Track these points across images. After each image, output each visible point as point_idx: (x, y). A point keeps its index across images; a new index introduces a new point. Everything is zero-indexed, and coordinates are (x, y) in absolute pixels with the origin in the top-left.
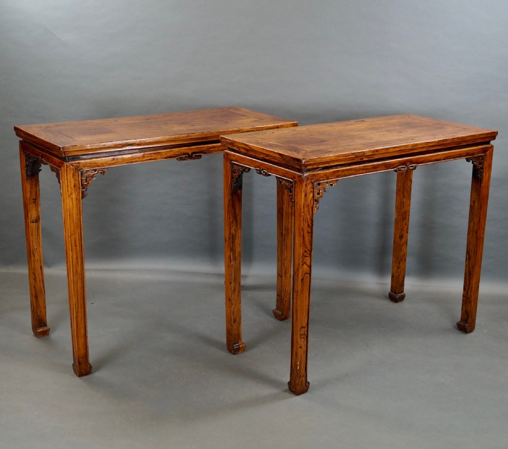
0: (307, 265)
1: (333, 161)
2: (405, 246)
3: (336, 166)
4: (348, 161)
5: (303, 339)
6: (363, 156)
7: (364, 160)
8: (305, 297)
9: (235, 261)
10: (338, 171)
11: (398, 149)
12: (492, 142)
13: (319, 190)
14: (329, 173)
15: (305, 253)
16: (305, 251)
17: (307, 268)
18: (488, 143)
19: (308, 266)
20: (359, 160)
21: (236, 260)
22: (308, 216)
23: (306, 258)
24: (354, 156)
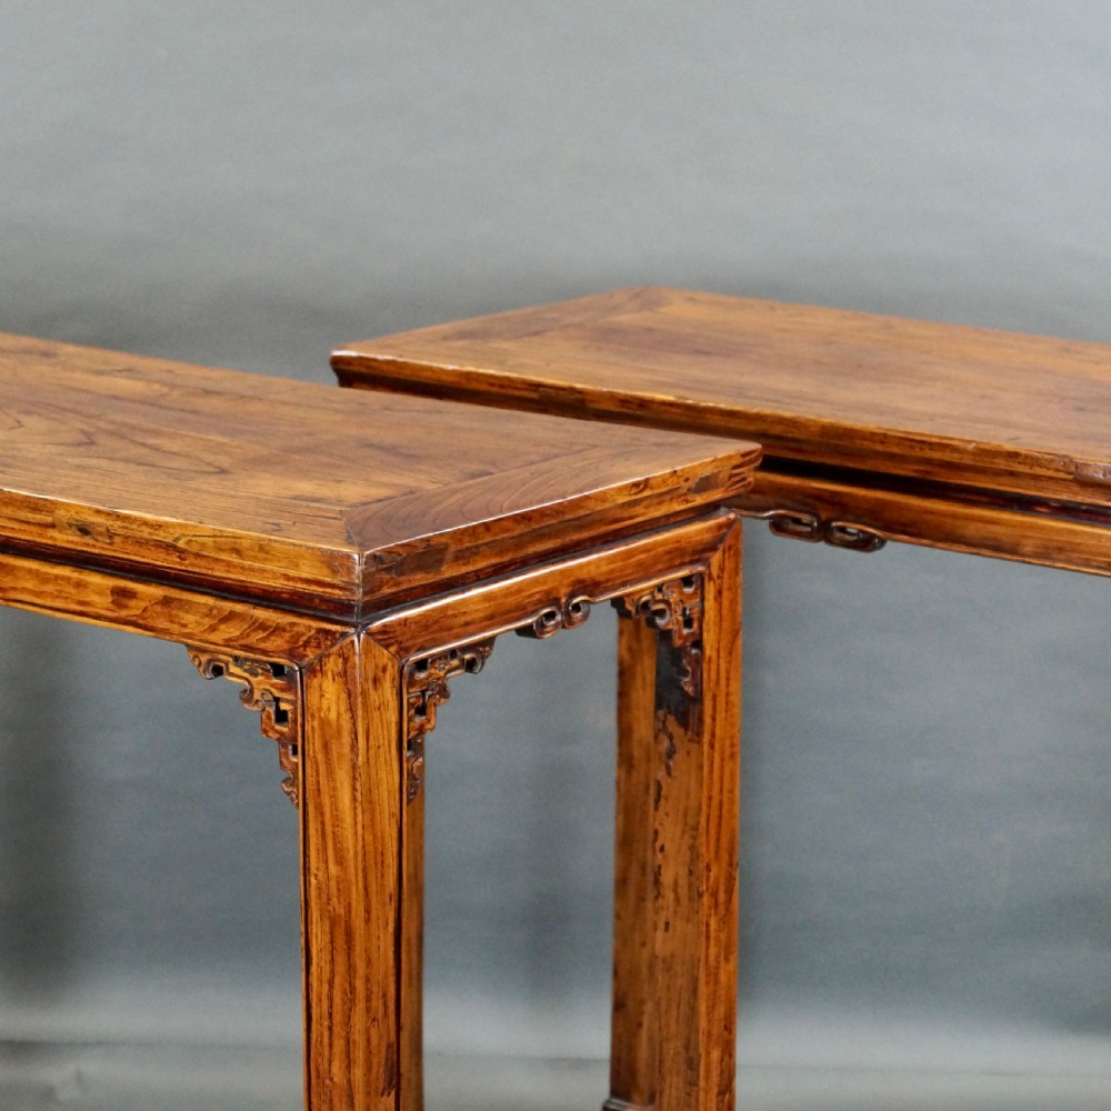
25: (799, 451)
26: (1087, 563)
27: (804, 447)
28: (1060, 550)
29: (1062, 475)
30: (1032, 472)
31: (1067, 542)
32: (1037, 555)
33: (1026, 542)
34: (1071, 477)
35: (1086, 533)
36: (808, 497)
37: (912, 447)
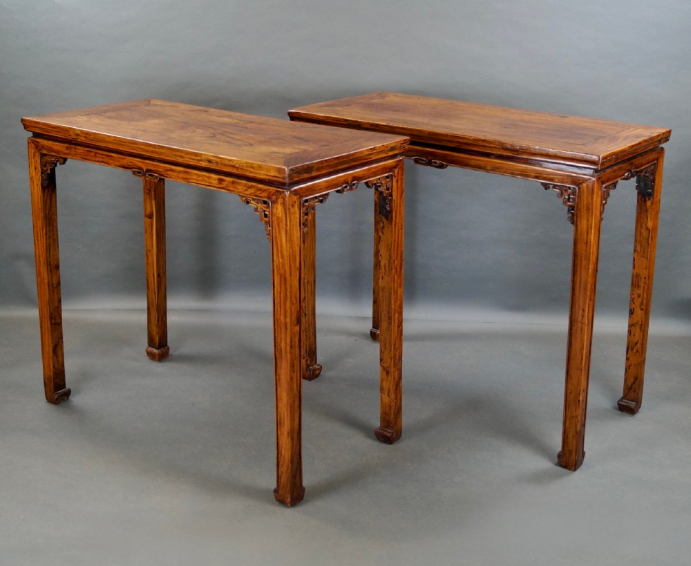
28: (498, 168)
29: (498, 147)
30: (490, 146)
31: (500, 166)
33: (488, 166)
34: (501, 147)
36: (425, 153)
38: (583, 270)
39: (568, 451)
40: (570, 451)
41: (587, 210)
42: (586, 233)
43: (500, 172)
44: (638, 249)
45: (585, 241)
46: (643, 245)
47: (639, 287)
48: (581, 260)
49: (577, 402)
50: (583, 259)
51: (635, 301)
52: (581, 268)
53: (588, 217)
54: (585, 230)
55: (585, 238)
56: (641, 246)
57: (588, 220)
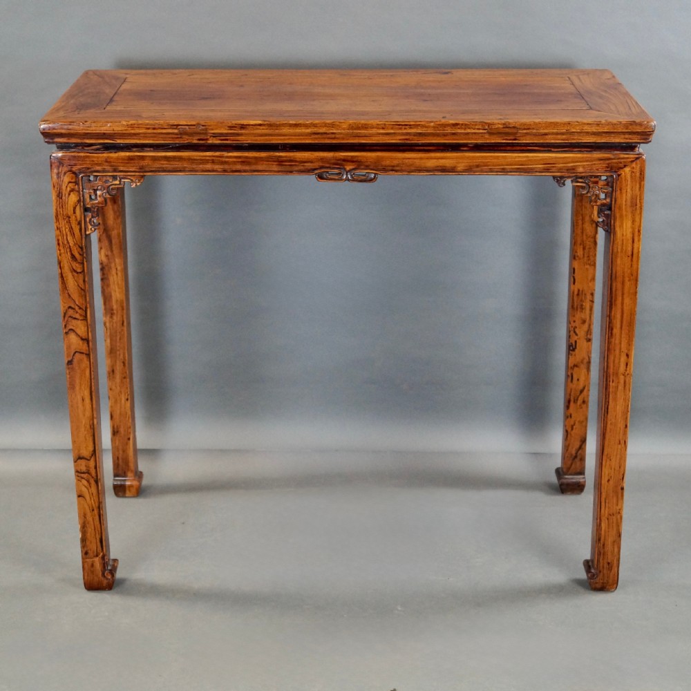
0: (77, 335)
1: (123, 135)
2: (584, 371)
3: (142, 147)
4: (164, 139)
5: (84, 482)
6: (206, 134)
7: (210, 142)
8: (79, 398)
9: (111, 317)
10: (143, 158)
11: (309, 131)
12: (642, 149)
13: (95, 191)
14: (118, 158)
15: (71, 312)
16: (70, 307)
17: (81, 342)
18: (631, 147)
19: (82, 339)
20: (195, 142)
21: (112, 314)
22: (70, 238)
23: (74, 322)
24: (176, 131)
25: (334, 138)
26: (491, 171)
27: (337, 136)
28: (477, 166)
29: (481, 131)
30: (466, 132)
31: (481, 162)
32: (465, 171)
33: (459, 165)
34: (485, 131)
35: (491, 156)
36: (338, 160)
37: (401, 129)
38: (625, 296)
39: (606, 565)
40: (609, 563)
41: (632, 206)
42: (630, 241)
43: (482, 171)
44: (580, 253)
45: (630, 253)
46: (587, 247)
47: (582, 308)
48: (623, 283)
49: (620, 491)
50: (627, 279)
51: (577, 331)
52: (623, 294)
53: (633, 215)
54: (629, 236)
55: (630, 249)
56: (584, 249)
57: (633, 221)
